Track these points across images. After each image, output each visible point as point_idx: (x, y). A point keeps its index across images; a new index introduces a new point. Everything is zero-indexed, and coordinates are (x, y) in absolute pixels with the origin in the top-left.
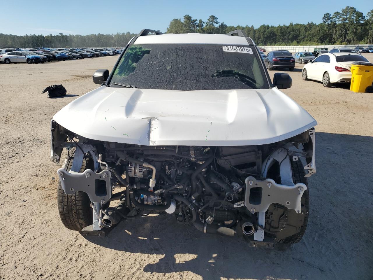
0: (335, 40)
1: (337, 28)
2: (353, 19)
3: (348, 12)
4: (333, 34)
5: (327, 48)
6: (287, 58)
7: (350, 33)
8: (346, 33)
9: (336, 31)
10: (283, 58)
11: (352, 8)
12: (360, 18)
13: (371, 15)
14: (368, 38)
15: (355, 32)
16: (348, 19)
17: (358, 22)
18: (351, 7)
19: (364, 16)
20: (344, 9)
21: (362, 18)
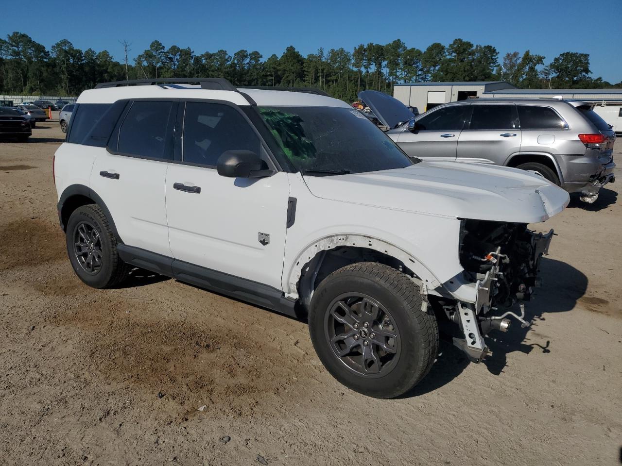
0: (9, 87)
1: (7, 66)
2: (30, 54)
3: (19, 42)
4: (4, 77)
5: (11, 100)
6: (14, 118)
7: (33, 77)
8: (25, 77)
9: (7, 72)
10: (8, 118)
11: (24, 36)
12: (42, 54)
13: (58, 51)
14: (62, 87)
15: (40, 76)
16: (22, 54)
17: (40, 61)
18: (22, 33)
19: (47, 51)
20: (11, 35)
21: (45, 54)
